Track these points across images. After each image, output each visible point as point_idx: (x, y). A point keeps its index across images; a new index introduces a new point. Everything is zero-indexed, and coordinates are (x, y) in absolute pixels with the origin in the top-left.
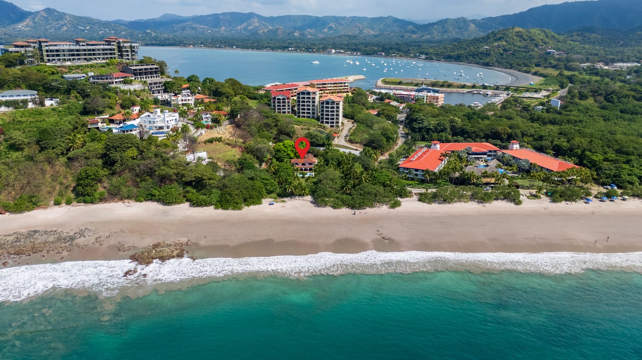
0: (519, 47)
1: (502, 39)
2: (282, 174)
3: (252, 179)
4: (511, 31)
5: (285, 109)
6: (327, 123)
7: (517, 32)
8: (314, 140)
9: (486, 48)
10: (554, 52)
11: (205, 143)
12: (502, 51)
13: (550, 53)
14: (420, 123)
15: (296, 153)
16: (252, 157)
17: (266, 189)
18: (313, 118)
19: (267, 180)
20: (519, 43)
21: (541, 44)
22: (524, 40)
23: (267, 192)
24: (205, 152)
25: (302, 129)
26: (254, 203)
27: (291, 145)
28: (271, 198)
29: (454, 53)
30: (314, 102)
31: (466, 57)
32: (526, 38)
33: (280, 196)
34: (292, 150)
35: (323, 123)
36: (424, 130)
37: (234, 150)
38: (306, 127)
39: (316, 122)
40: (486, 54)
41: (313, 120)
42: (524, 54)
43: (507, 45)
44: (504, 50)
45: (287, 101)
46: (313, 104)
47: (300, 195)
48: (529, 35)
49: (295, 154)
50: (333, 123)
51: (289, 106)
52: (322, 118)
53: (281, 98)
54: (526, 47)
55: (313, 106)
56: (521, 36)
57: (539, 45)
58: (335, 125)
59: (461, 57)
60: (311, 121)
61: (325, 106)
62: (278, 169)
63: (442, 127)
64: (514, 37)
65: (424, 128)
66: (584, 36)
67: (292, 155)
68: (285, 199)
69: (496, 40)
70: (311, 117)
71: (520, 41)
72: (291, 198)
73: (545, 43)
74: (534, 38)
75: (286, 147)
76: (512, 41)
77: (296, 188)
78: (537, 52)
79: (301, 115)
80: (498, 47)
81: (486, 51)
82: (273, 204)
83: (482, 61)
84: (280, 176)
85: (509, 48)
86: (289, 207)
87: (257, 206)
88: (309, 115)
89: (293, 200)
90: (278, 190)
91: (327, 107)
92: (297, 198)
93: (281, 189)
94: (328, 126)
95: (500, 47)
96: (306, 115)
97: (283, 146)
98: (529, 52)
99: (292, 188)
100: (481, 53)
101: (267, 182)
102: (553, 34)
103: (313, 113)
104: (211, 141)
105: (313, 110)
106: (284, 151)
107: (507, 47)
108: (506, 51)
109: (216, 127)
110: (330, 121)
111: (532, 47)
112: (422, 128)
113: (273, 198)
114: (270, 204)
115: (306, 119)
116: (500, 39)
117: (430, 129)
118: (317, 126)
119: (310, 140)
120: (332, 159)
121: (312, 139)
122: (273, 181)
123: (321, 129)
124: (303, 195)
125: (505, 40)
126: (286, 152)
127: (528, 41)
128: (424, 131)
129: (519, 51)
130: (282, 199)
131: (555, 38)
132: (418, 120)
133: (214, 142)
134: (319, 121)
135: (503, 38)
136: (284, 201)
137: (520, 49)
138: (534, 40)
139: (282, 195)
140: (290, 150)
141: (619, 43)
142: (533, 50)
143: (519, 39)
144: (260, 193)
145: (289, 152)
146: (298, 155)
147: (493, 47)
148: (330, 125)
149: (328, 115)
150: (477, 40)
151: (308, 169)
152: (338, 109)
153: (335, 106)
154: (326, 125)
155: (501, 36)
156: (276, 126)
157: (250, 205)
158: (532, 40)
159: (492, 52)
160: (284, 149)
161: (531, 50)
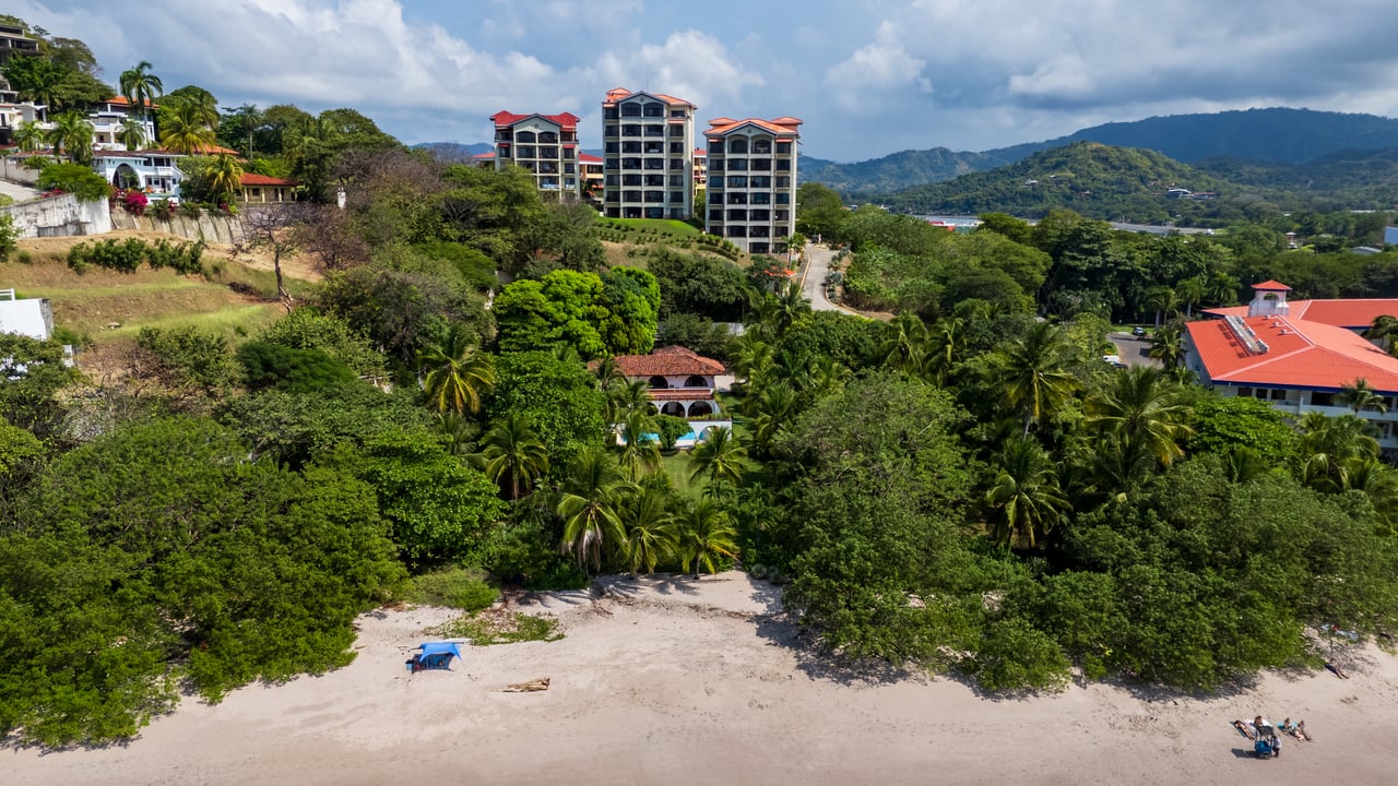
0: (1105, 182)
1: (1063, 167)
2: (531, 416)
3: (296, 456)
4: (1080, 147)
5: (554, 181)
6: (739, 232)
7: (1096, 151)
8: (693, 283)
9: (1033, 184)
10: (1185, 193)
11: (71, 264)
12: (1068, 191)
13: (1176, 195)
14: (1091, 252)
15: (613, 328)
16: (342, 330)
17: (400, 530)
18: (674, 215)
19: (409, 456)
20: (1103, 175)
21: (1152, 177)
22: (1113, 167)
23: (405, 557)
24: (36, 302)
25: (632, 254)
26: (271, 662)
27: (588, 287)
28: (438, 599)
29: (957, 197)
30: (677, 148)
31: (988, 204)
32: (1117, 163)
33: (515, 579)
34: (591, 317)
35: (722, 235)
36: (1108, 278)
37: (257, 307)
38: (648, 245)
39: (693, 230)
40: (1034, 197)
41: (676, 223)
42: (1118, 196)
43: (1076, 178)
44: (1071, 188)
45: (560, 145)
46: (676, 156)
47: (668, 571)
48: (1122, 158)
49: (608, 336)
50: (764, 231)
51: (569, 168)
52: (716, 215)
53: (537, 131)
54: (1120, 182)
55: (676, 164)
56: (1105, 160)
57: (1150, 180)
58: (770, 240)
59: (975, 203)
60: (666, 225)
61: (728, 156)
62: (505, 389)
63: (1181, 266)
64: (1091, 161)
65: (1110, 270)
66: (1226, 171)
67: (593, 340)
68: (554, 607)
69: (1047, 169)
70: (666, 212)
71: (1105, 170)
72: (599, 593)
73: (1160, 175)
74: (1134, 163)
75: (557, 297)
76: (1086, 168)
77: (634, 515)
78: (1146, 193)
79: (623, 205)
80: (1058, 182)
81: (1034, 189)
82: (439, 661)
83: (1030, 208)
84: (517, 437)
85: (1084, 184)
86: (582, 681)
87: (302, 687)
88: (657, 205)
89: (618, 610)
90: (502, 538)
91: (734, 165)
92: (646, 591)
93: (524, 528)
94: (743, 244)
95: (1061, 182)
96: (643, 205)
97: (542, 292)
98: (1130, 192)
99: (611, 516)
100: (1022, 194)
101: (414, 472)
102: (1167, 159)
103: (677, 197)
104: (118, 259)
105: (674, 181)
106: (546, 316)
107: (1079, 181)
108: (1077, 191)
109: (195, 216)
110: (749, 224)
111: (1135, 182)
112: (1105, 270)
113: (453, 601)
114: (417, 664)
115: (643, 220)
116: (1057, 166)
117: (1134, 273)
118: (695, 245)
119: (676, 288)
120: (825, 347)
121: (681, 281)
122: (459, 468)
123: (714, 255)
124: (697, 570)
125: (1071, 168)
126: (556, 324)
127: (1123, 171)
128: (1113, 283)
129: (1107, 190)
130: (529, 611)
131: (1173, 169)
132: (1089, 242)
133: (144, 268)
134: (700, 226)
135: (1065, 163)
136: (540, 630)
137: (1107, 187)
138: (1136, 167)
139: (528, 574)
140: (580, 311)
141: (1307, 182)
142: (1137, 189)
143: (1101, 166)
144: (338, 568)
145: (576, 325)
146: (622, 338)
147: (1046, 181)
148: (750, 240)
149: (742, 198)
150: (1002, 172)
151: (686, 405)
152: (782, 173)
153: (772, 156)
154: (735, 242)
155: (1061, 159)
156: (510, 222)
157: (236, 676)
158: (1131, 168)
159: (1046, 193)
160: (549, 307)
161: (1133, 188)
